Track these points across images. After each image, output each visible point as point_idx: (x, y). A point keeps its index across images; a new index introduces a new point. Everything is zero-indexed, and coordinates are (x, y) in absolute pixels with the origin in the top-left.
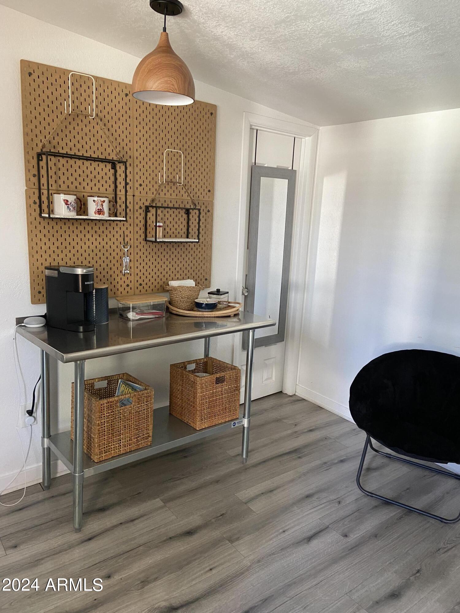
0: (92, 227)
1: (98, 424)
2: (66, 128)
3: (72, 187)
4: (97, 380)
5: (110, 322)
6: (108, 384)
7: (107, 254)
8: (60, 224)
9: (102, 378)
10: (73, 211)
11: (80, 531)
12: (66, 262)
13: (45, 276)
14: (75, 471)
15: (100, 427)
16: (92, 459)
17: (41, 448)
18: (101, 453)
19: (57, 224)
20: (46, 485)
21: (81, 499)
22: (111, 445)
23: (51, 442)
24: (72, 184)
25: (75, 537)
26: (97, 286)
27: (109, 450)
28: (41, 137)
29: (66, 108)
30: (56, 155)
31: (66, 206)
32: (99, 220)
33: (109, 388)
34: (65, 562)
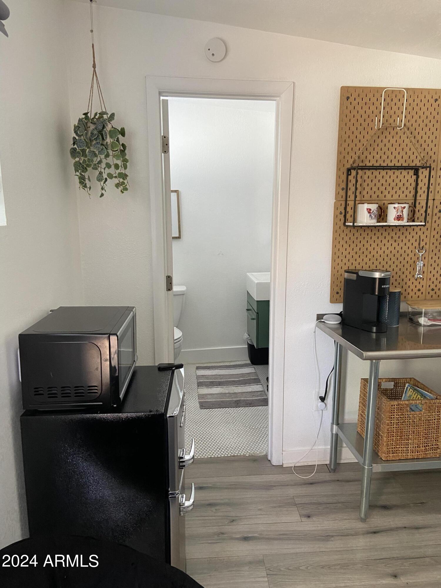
0: (389, 233)
1: (388, 423)
2: (374, 142)
3: (374, 197)
4: (384, 380)
5: (400, 325)
6: (394, 385)
7: (401, 259)
8: (361, 231)
9: (389, 378)
10: (374, 219)
11: (365, 521)
12: (362, 266)
13: (345, 278)
14: (364, 464)
15: (389, 427)
16: (379, 456)
17: (330, 433)
18: (388, 452)
19: (357, 232)
20: (332, 467)
21: (369, 491)
22: (399, 447)
23: (339, 429)
24: (375, 193)
25: (360, 526)
26: (392, 290)
27: (397, 452)
28: (352, 154)
29: (376, 124)
30: (363, 168)
31: (369, 215)
32: (396, 226)
33: (395, 390)
34: (352, 547)
